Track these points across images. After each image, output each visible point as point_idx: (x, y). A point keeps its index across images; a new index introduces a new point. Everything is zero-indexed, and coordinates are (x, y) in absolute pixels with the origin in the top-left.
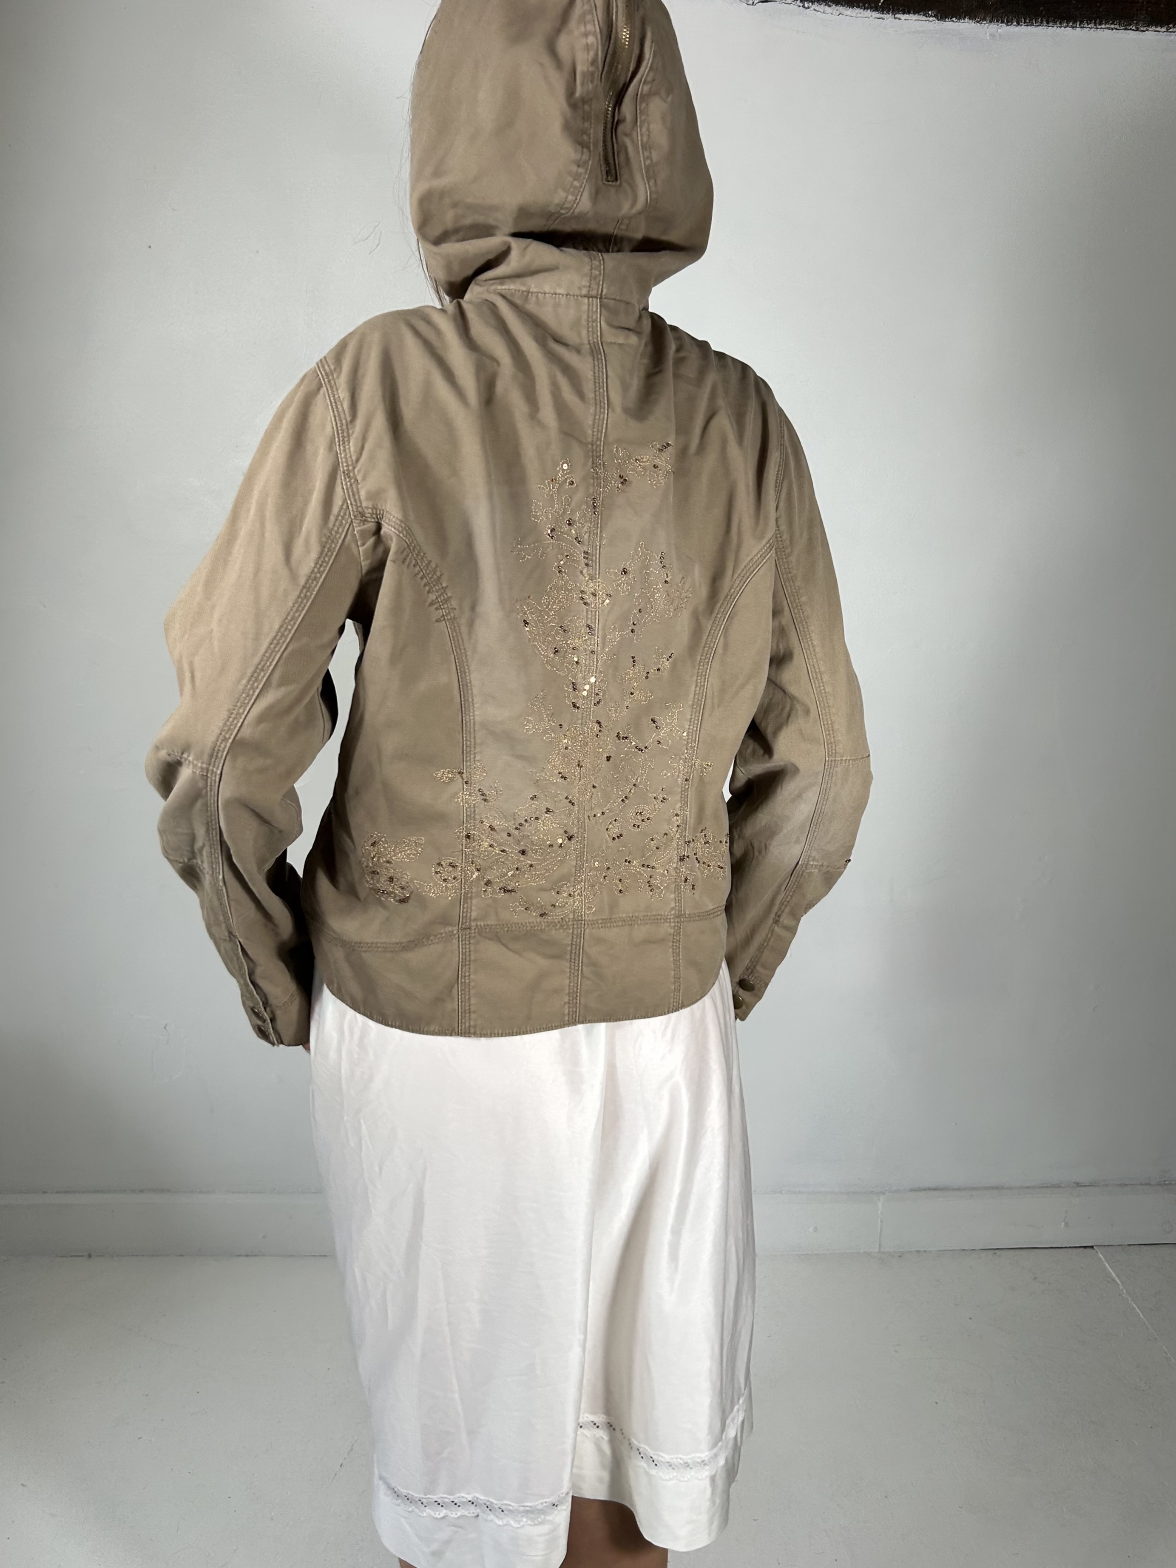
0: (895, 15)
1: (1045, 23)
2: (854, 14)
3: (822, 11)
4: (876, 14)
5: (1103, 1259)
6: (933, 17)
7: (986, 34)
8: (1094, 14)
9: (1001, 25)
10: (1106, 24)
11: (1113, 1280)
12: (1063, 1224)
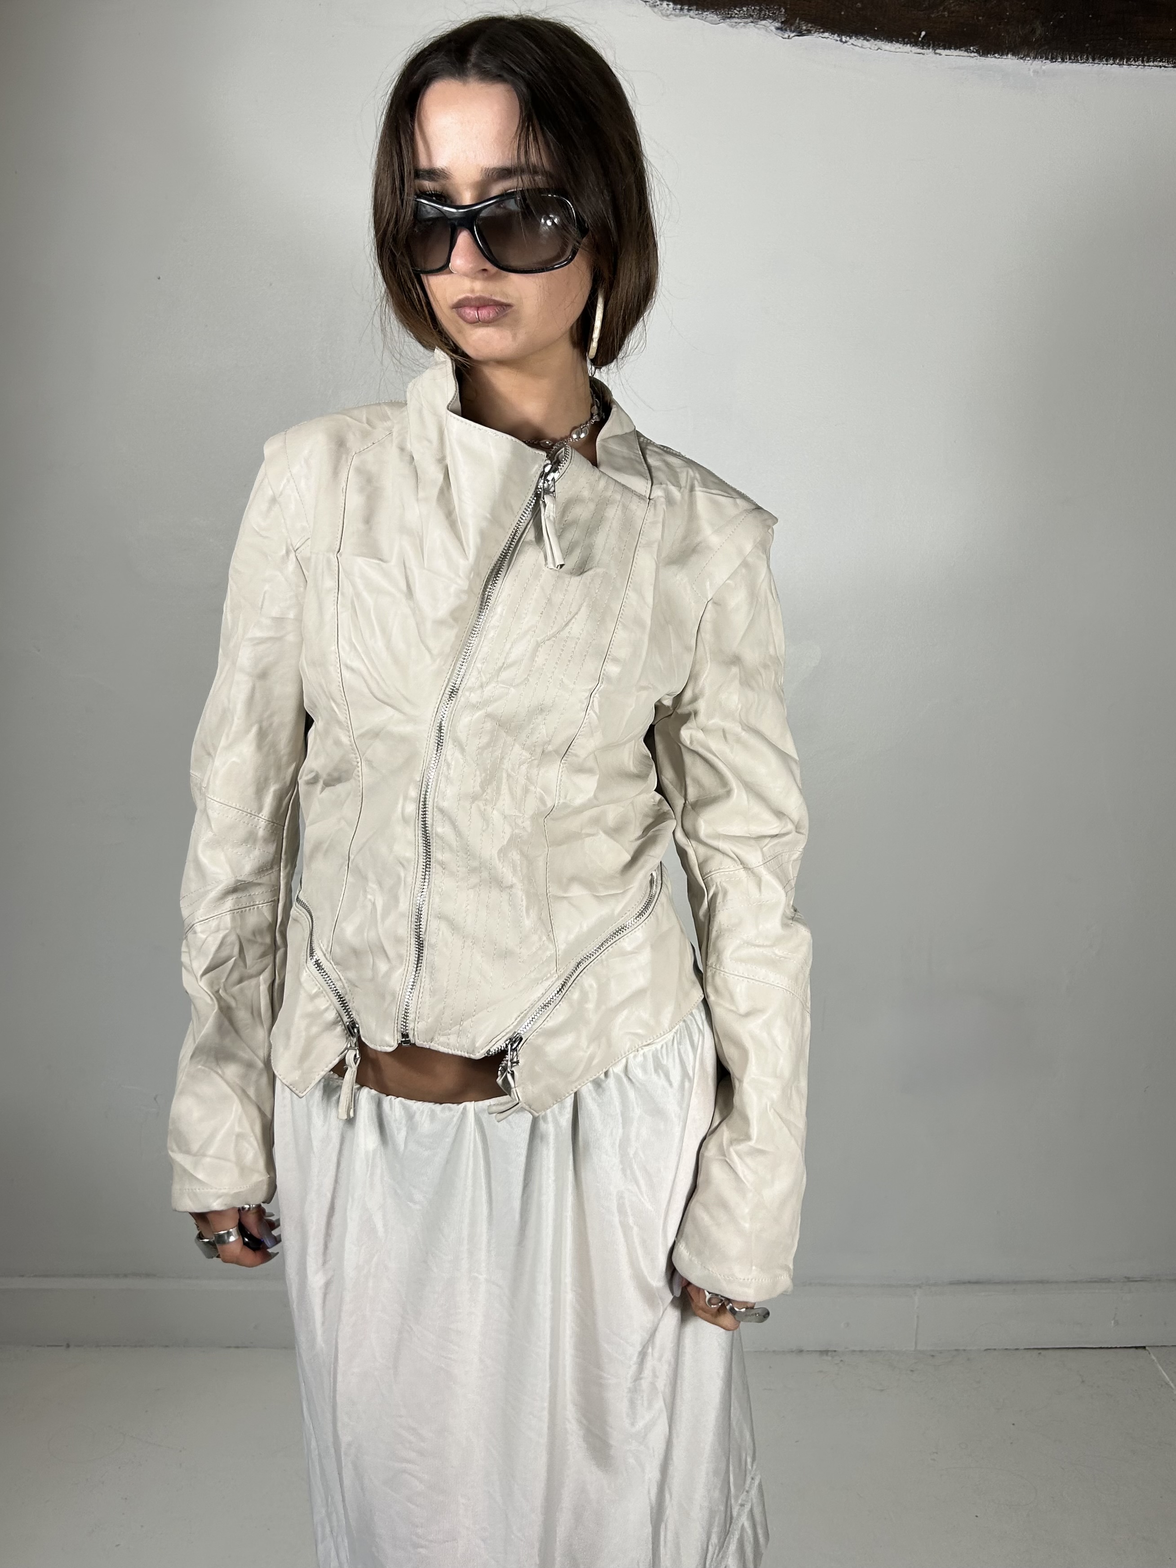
0: (935, 50)
1: (1091, 60)
2: (893, 49)
3: (860, 45)
4: (915, 49)
5: (1156, 1361)
6: (975, 52)
7: (1029, 70)
8: (1141, 52)
9: (1045, 61)
10: (1153, 62)
11: (1167, 1384)
12: (1113, 1322)
